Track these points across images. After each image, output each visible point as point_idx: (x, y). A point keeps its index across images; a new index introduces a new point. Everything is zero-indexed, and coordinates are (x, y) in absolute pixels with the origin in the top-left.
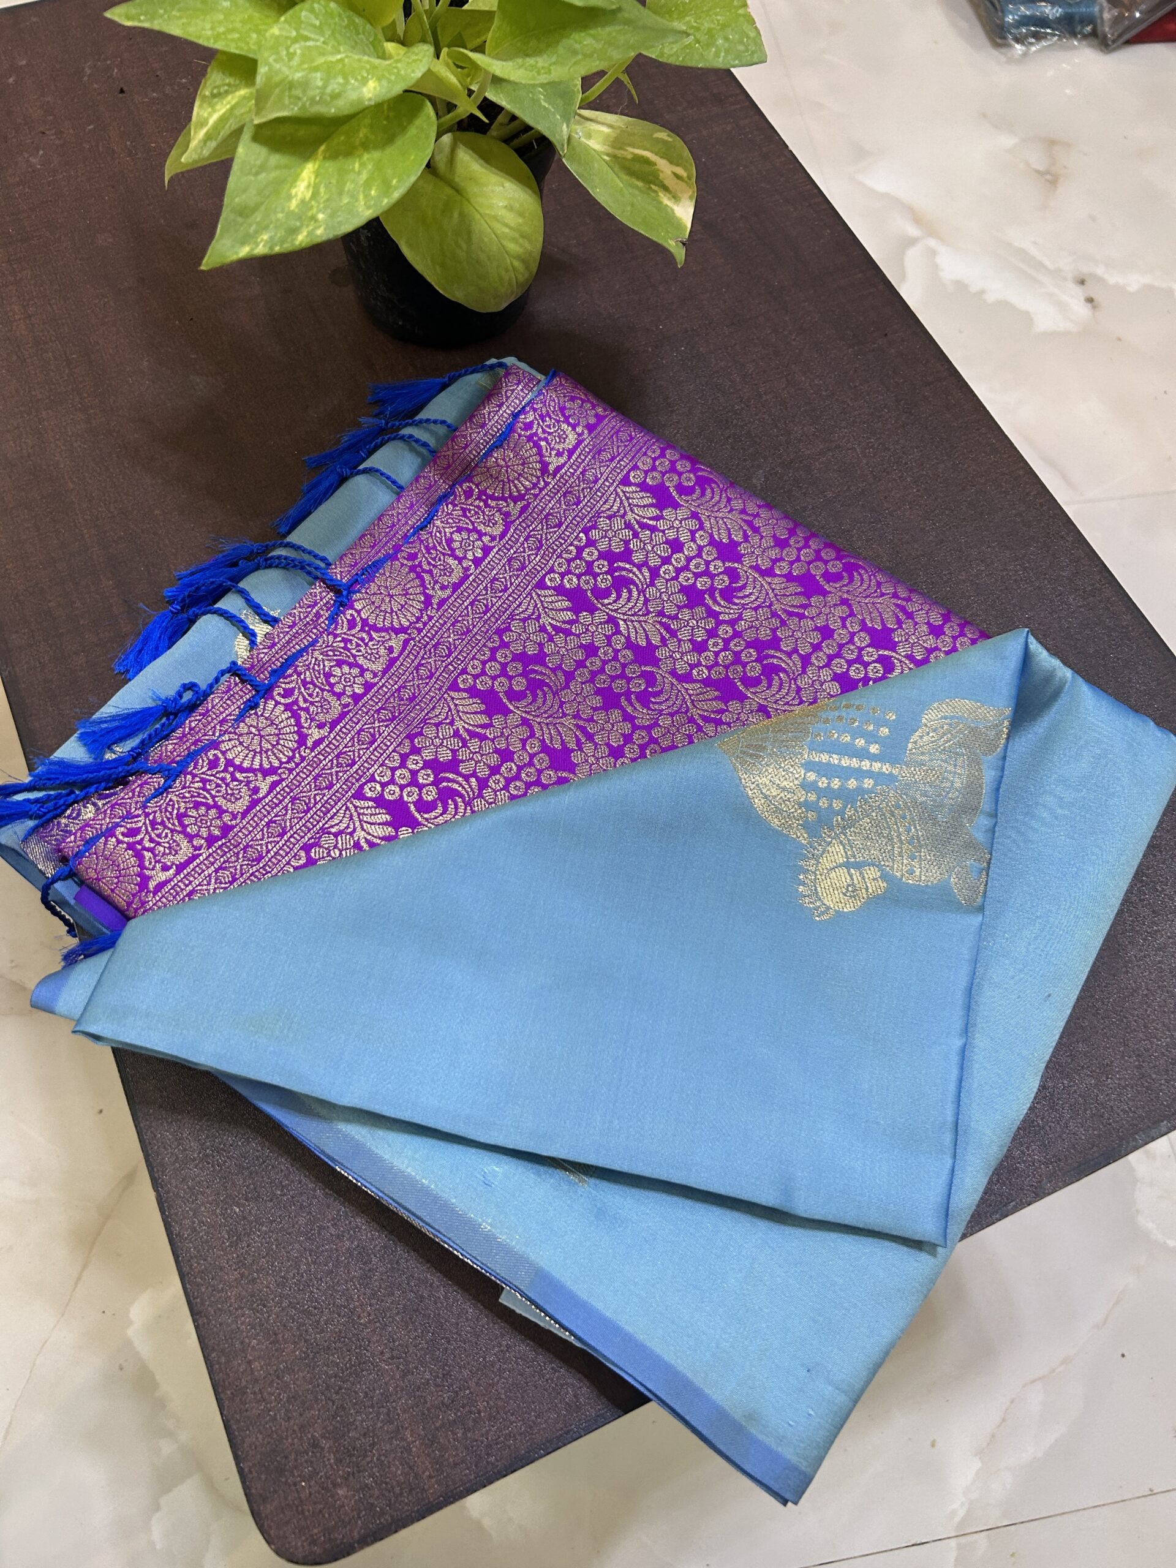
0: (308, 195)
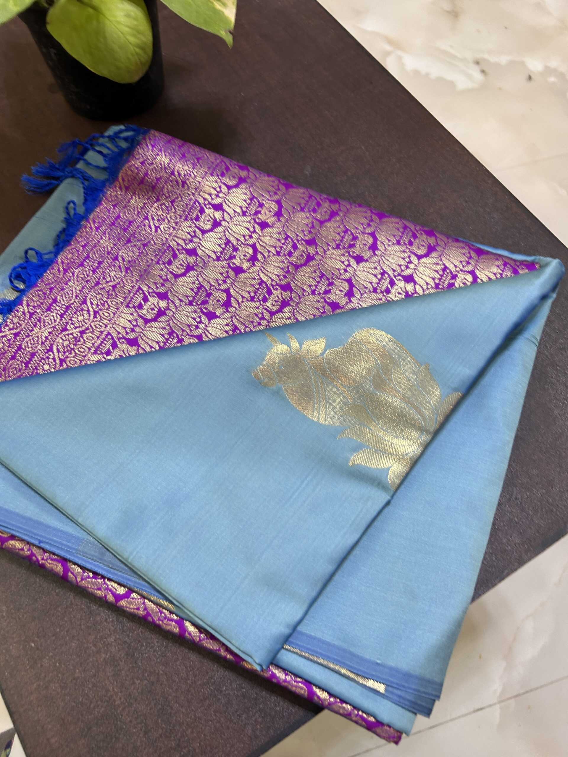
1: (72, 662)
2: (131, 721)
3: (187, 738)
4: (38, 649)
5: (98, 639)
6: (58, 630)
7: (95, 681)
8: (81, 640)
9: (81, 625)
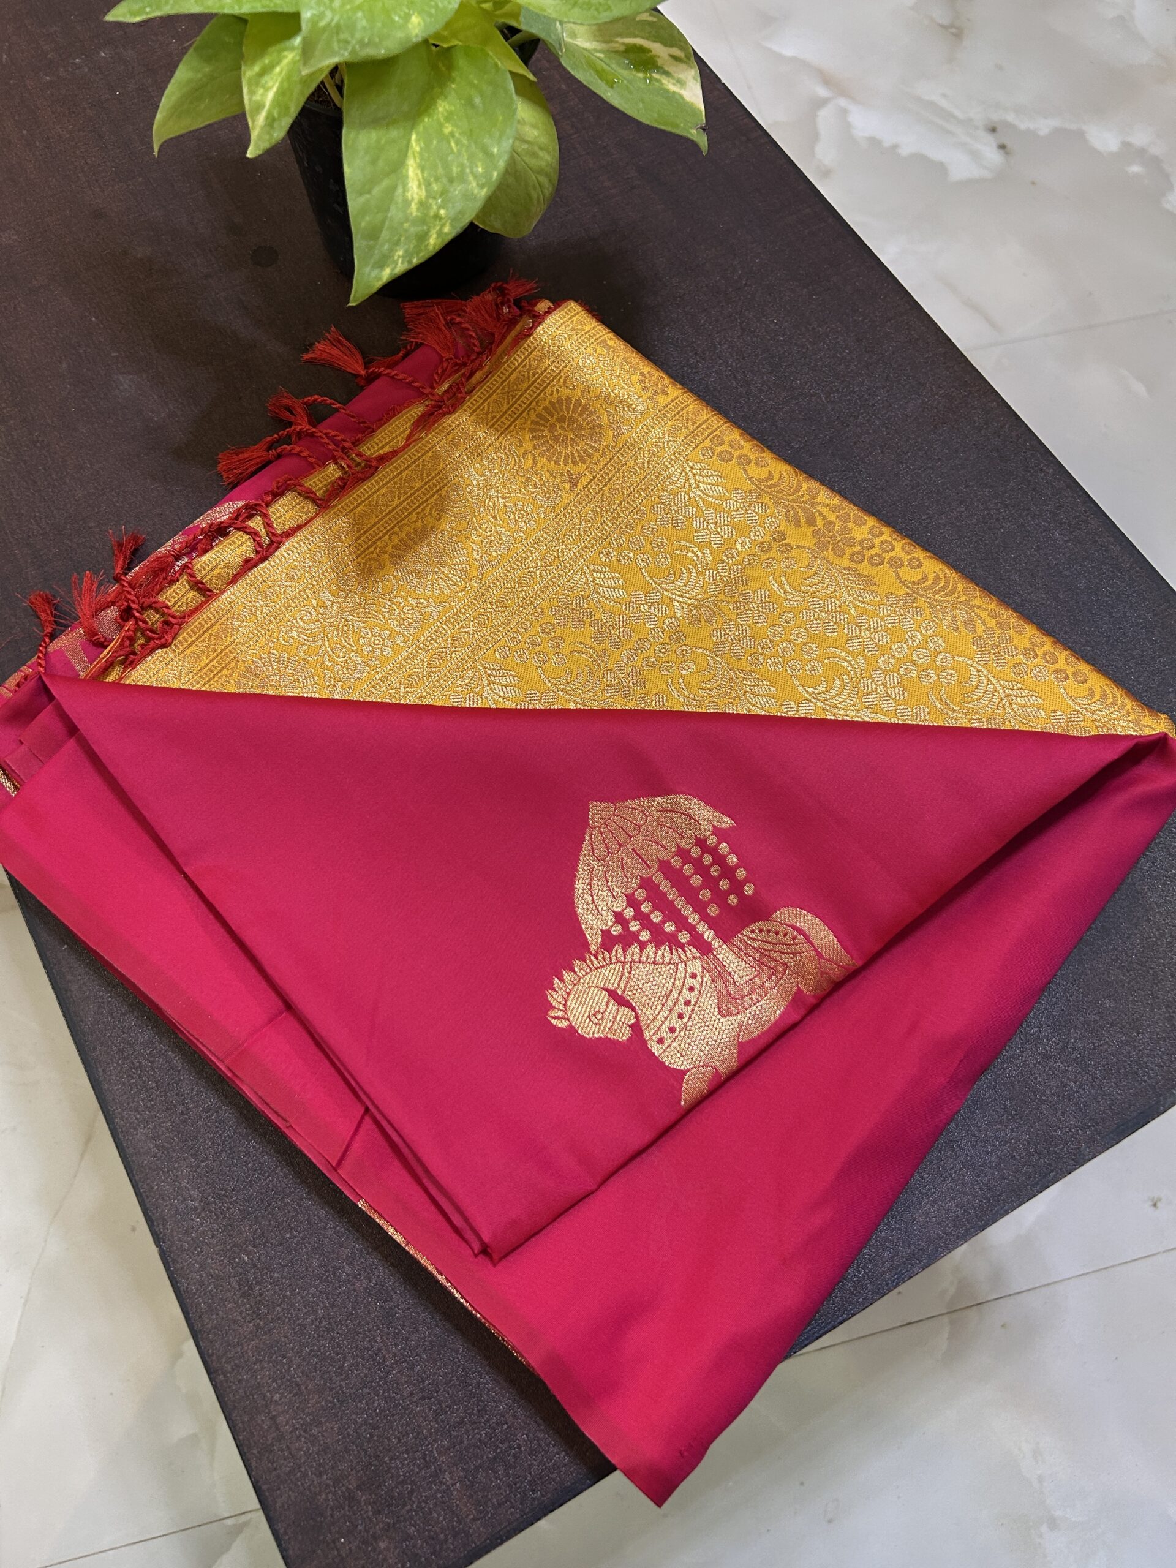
1: (313, 1290)
2: (412, 1394)
3: (505, 1426)
4: (255, 1266)
5: (355, 1254)
6: (288, 1235)
7: (351, 1326)
8: (327, 1254)
9: (325, 1228)
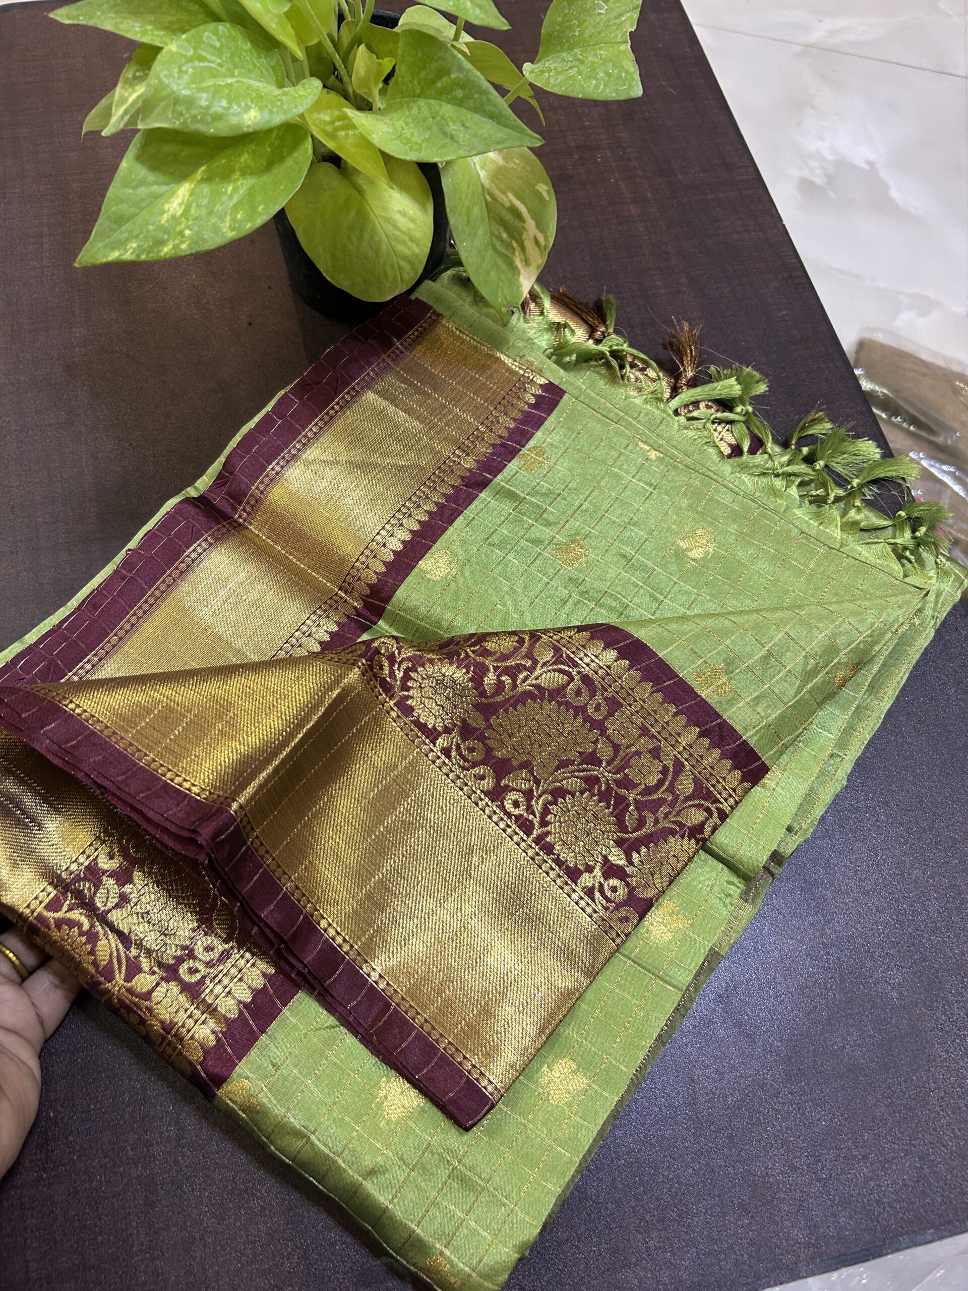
0: (180, 212)
